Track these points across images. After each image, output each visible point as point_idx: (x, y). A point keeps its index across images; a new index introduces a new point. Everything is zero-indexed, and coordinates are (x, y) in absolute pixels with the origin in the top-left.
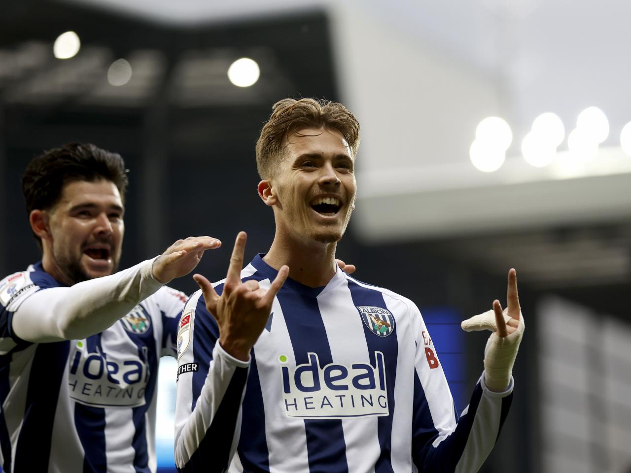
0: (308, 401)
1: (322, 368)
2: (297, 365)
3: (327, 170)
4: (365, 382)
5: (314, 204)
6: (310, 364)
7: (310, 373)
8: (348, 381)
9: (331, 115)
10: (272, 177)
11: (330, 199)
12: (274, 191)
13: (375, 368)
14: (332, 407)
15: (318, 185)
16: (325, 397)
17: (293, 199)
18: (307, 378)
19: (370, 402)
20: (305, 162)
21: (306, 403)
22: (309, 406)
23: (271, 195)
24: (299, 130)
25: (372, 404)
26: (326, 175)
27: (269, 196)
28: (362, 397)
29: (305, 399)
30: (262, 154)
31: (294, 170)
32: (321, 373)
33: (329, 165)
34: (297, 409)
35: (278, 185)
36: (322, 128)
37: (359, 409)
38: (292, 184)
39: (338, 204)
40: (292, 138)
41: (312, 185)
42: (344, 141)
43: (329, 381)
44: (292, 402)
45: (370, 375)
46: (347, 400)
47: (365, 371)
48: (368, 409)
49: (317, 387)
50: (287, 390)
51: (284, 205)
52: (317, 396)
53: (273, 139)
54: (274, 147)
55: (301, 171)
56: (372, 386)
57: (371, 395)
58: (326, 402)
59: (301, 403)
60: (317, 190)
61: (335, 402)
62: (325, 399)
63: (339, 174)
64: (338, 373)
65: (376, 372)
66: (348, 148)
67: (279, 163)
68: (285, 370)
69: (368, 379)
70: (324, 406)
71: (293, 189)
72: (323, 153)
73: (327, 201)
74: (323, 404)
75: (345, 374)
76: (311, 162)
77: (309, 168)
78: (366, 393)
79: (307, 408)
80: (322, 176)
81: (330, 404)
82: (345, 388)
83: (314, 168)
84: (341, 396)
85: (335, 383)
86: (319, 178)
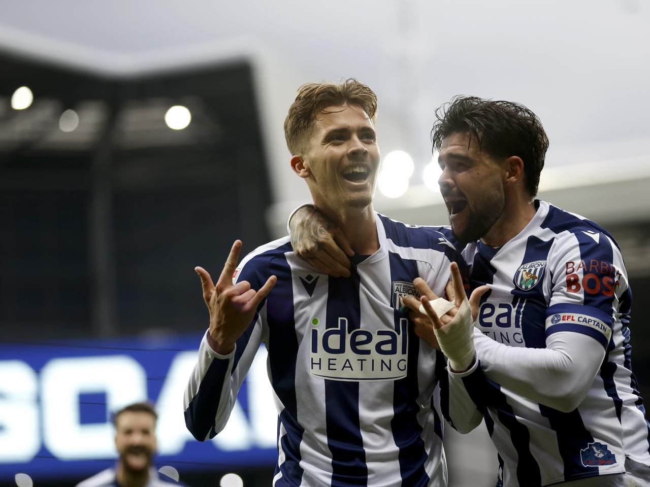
0: (332, 362)
1: (349, 333)
2: (326, 329)
3: (354, 141)
4: (388, 347)
5: (345, 173)
6: (339, 328)
7: (338, 336)
8: (371, 346)
9: (351, 91)
10: (303, 153)
11: (360, 168)
12: (306, 164)
13: (399, 334)
14: (352, 370)
15: (347, 157)
16: (348, 360)
17: (325, 171)
18: (334, 341)
19: (389, 367)
20: (334, 137)
21: (329, 364)
22: (332, 367)
23: (304, 168)
24: (325, 107)
25: (390, 369)
26: (354, 146)
27: (302, 170)
28: (382, 361)
29: (329, 359)
30: (291, 132)
31: (323, 144)
32: (348, 337)
33: (355, 137)
34: (320, 369)
35: (310, 159)
36: (345, 104)
37: (377, 373)
38: (324, 157)
39: (366, 172)
40: (319, 116)
41: (342, 157)
42: (365, 113)
43: (354, 344)
44: (316, 361)
45: (393, 342)
46: (367, 365)
47: (389, 338)
48: (386, 373)
49: (342, 350)
50: (315, 350)
51: (317, 178)
52: (340, 359)
53: (300, 118)
54: (302, 124)
55: (330, 144)
56: (393, 351)
57: (390, 360)
58: (347, 365)
59: (325, 364)
60: (346, 162)
61: (356, 365)
62: (348, 362)
63: (364, 144)
64: (363, 338)
65: (400, 338)
66: (369, 120)
67: (309, 139)
68: (315, 333)
69: (390, 345)
70: (345, 368)
71: (325, 162)
72: (349, 127)
73: (357, 170)
74: (344, 367)
75: (369, 339)
76: (339, 136)
77: (338, 141)
78: (386, 358)
79: (329, 369)
80: (350, 148)
81: (351, 367)
82: (368, 352)
83: (342, 141)
84: (362, 360)
85: (359, 347)
86: (348, 150)
